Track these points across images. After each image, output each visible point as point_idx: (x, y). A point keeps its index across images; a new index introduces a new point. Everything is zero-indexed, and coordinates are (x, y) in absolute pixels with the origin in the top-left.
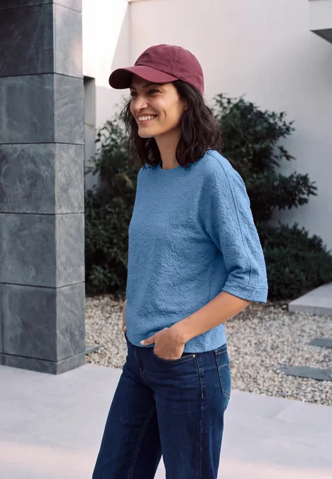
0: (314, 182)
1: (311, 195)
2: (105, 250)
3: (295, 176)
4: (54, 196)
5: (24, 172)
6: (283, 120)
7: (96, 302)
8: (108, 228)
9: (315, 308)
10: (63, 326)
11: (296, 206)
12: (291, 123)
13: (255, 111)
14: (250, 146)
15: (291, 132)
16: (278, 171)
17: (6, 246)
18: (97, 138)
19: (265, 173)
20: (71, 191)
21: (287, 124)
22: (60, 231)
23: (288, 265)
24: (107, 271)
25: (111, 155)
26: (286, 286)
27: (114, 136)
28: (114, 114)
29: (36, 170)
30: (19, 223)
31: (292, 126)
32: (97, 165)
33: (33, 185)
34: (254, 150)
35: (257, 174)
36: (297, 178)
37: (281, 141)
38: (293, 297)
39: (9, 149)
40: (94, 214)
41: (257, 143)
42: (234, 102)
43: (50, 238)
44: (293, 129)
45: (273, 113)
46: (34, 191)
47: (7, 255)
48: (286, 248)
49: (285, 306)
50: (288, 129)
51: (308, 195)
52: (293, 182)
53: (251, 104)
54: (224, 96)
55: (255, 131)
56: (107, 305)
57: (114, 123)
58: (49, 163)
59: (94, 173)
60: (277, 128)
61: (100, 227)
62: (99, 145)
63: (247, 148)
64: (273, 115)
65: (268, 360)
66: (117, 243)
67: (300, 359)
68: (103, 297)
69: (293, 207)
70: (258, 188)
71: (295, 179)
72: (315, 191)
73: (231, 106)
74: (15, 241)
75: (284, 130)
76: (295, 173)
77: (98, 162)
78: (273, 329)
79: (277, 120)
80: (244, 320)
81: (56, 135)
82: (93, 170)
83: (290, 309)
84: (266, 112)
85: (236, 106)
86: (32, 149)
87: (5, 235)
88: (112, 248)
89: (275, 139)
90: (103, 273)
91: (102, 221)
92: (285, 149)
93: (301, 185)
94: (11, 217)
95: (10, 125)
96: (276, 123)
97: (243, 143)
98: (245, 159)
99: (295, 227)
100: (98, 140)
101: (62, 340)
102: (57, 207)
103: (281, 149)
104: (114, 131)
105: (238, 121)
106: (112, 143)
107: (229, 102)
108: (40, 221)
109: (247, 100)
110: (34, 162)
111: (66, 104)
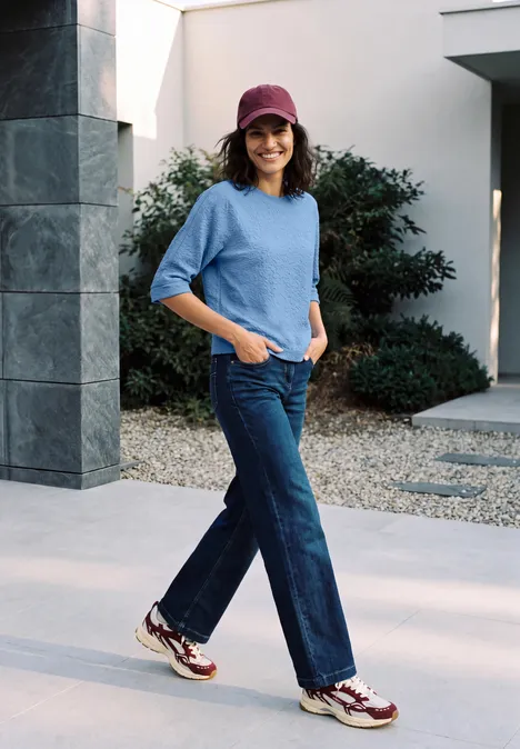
0: (451, 262)
1: (446, 278)
2: (148, 350)
3: (423, 253)
4: (78, 270)
5: (38, 241)
6: (407, 180)
7: (134, 416)
8: (151, 321)
9: (448, 420)
10: (90, 431)
11: (426, 293)
12: (418, 185)
13: (368, 168)
14: (358, 213)
15: (419, 197)
16: (399, 248)
17: (13, 333)
18: (136, 206)
19: (381, 250)
20: (101, 266)
21: (414, 186)
22: (86, 314)
23: (411, 368)
24: (151, 376)
25: (155, 229)
26: (410, 395)
27: (159, 204)
28: (159, 174)
29: (55, 238)
30: (30, 304)
31: (419, 189)
32: (136, 242)
33: (51, 257)
34: (364, 219)
35: (369, 250)
36: (427, 256)
37: (405, 209)
38: (418, 409)
39: (17, 211)
40: (131, 306)
41: (369, 210)
42: (337, 156)
43: (73, 322)
44: (422, 193)
45: (393, 171)
46: (51, 265)
47: (16, 344)
48: (410, 347)
49: (406, 420)
50: (414, 192)
51: (442, 278)
52: (421, 261)
53: (362, 160)
54: (322, 148)
55: (366, 196)
56: (151, 418)
57: (159, 187)
58: (72, 229)
59: (131, 253)
60: (399, 190)
61: (140, 321)
62: (138, 216)
63: (355, 217)
64: (393, 174)
65: (377, 476)
66: (163, 341)
67: (422, 475)
68: (145, 410)
69: (421, 295)
70: (369, 269)
71: (423, 258)
72: (452, 274)
73: (334, 162)
74: (26, 327)
75: (409, 195)
76: (424, 250)
77: (136, 238)
78: (387, 444)
79: (399, 181)
80: (348, 435)
81: (81, 194)
82: (130, 249)
83: (414, 423)
84: (384, 170)
85: (341, 162)
86: (47, 211)
87: (13, 319)
88: (157, 346)
89: (397, 207)
90: (145, 380)
91: (144, 313)
92: (410, 219)
93: (432, 265)
94: (21, 298)
95: (19, 181)
96: (398, 185)
97: (349, 211)
98: (351, 232)
99: (424, 320)
100: (137, 210)
101: (89, 449)
102: (82, 283)
103: (405, 218)
104: (160, 196)
105: (341, 182)
106: (157, 213)
107: (330, 157)
108: (60, 301)
109: (357, 154)
110: (51, 228)
111: (95, 154)
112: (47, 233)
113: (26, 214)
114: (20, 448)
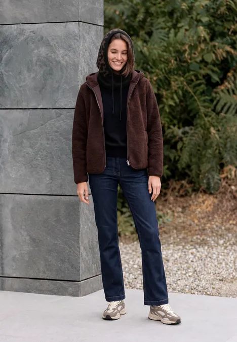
112: (43, 51)
113: (22, 32)
114: (14, 259)
